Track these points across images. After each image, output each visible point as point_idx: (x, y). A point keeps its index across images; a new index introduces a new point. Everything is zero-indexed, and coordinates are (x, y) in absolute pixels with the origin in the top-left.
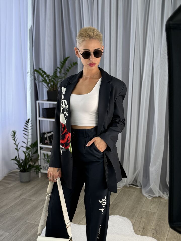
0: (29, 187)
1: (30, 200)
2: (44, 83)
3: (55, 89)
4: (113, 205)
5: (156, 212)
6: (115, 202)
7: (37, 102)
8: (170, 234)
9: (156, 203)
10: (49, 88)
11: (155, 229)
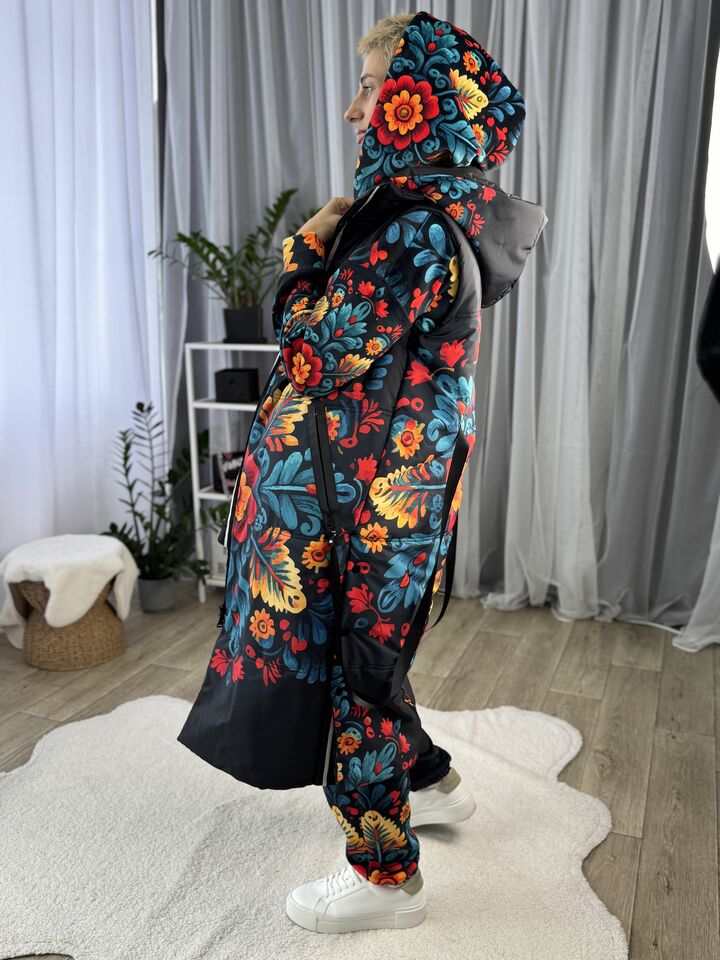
0: (169, 632)
1: (176, 669)
2: (212, 283)
3: (250, 304)
4: (454, 680)
5: (600, 698)
6: (459, 669)
7: (190, 346)
8: (656, 765)
9: (597, 671)
10: (229, 301)
11: (607, 751)
